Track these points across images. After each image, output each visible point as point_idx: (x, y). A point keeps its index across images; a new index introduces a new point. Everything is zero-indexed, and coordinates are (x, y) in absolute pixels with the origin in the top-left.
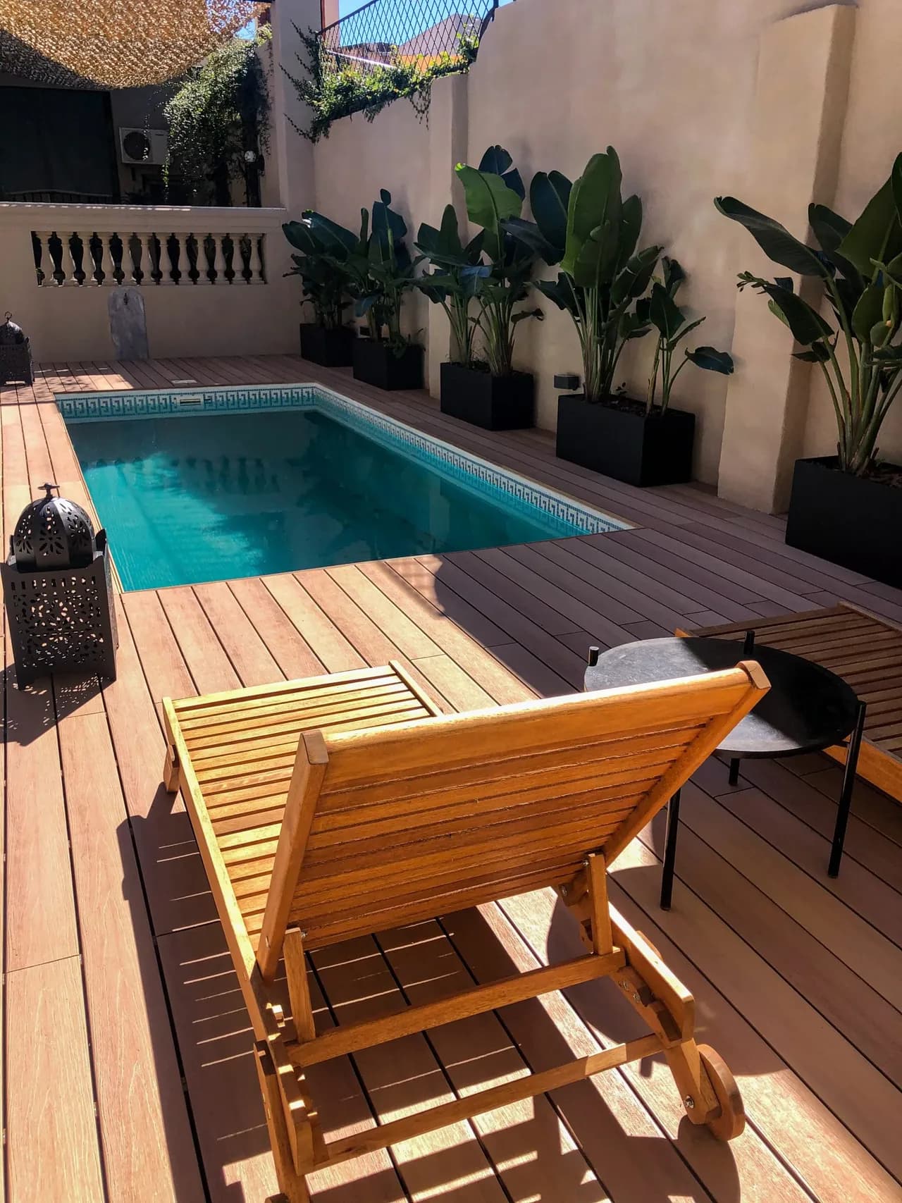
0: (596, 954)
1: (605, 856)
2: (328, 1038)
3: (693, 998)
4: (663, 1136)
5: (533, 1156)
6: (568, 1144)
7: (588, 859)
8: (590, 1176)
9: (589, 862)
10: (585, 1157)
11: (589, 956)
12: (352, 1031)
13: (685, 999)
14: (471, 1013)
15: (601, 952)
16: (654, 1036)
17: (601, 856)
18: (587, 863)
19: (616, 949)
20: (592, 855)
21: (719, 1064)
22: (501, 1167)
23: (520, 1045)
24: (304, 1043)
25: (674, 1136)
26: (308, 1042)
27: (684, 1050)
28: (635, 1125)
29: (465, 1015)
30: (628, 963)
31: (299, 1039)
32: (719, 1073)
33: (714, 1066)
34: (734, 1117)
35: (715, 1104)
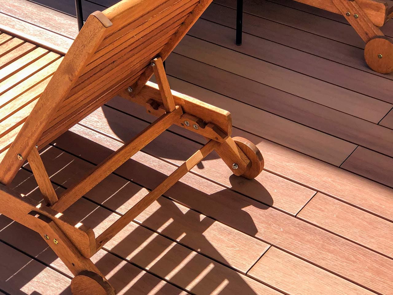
0: (168, 112)
1: (161, 58)
2: (64, 198)
3: (230, 113)
4: (225, 188)
5: (171, 221)
6: (184, 209)
7: (154, 62)
8: (202, 217)
9: (155, 64)
10: (196, 211)
11: (164, 115)
12: (73, 190)
13: (227, 114)
14: (123, 162)
15: (171, 110)
16: (212, 141)
17: (160, 59)
18: (154, 65)
19: (177, 107)
20: (156, 59)
21: (246, 142)
22: (160, 230)
23: (132, 180)
24: (54, 204)
25: (230, 186)
26: (55, 203)
27: (227, 142)
28: (210, 189)
29: (121, 164)
30: (184, 112)
31: (51, 203)
32: (248, 145)
33: (245, 143)
34: (260, 162)
35: (248, 161)
